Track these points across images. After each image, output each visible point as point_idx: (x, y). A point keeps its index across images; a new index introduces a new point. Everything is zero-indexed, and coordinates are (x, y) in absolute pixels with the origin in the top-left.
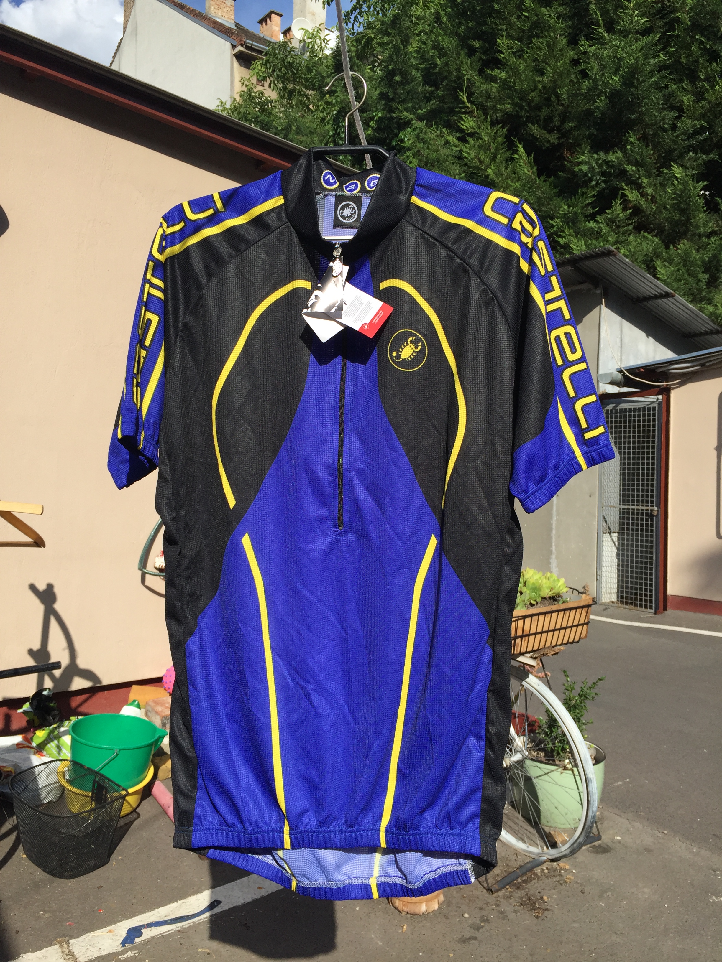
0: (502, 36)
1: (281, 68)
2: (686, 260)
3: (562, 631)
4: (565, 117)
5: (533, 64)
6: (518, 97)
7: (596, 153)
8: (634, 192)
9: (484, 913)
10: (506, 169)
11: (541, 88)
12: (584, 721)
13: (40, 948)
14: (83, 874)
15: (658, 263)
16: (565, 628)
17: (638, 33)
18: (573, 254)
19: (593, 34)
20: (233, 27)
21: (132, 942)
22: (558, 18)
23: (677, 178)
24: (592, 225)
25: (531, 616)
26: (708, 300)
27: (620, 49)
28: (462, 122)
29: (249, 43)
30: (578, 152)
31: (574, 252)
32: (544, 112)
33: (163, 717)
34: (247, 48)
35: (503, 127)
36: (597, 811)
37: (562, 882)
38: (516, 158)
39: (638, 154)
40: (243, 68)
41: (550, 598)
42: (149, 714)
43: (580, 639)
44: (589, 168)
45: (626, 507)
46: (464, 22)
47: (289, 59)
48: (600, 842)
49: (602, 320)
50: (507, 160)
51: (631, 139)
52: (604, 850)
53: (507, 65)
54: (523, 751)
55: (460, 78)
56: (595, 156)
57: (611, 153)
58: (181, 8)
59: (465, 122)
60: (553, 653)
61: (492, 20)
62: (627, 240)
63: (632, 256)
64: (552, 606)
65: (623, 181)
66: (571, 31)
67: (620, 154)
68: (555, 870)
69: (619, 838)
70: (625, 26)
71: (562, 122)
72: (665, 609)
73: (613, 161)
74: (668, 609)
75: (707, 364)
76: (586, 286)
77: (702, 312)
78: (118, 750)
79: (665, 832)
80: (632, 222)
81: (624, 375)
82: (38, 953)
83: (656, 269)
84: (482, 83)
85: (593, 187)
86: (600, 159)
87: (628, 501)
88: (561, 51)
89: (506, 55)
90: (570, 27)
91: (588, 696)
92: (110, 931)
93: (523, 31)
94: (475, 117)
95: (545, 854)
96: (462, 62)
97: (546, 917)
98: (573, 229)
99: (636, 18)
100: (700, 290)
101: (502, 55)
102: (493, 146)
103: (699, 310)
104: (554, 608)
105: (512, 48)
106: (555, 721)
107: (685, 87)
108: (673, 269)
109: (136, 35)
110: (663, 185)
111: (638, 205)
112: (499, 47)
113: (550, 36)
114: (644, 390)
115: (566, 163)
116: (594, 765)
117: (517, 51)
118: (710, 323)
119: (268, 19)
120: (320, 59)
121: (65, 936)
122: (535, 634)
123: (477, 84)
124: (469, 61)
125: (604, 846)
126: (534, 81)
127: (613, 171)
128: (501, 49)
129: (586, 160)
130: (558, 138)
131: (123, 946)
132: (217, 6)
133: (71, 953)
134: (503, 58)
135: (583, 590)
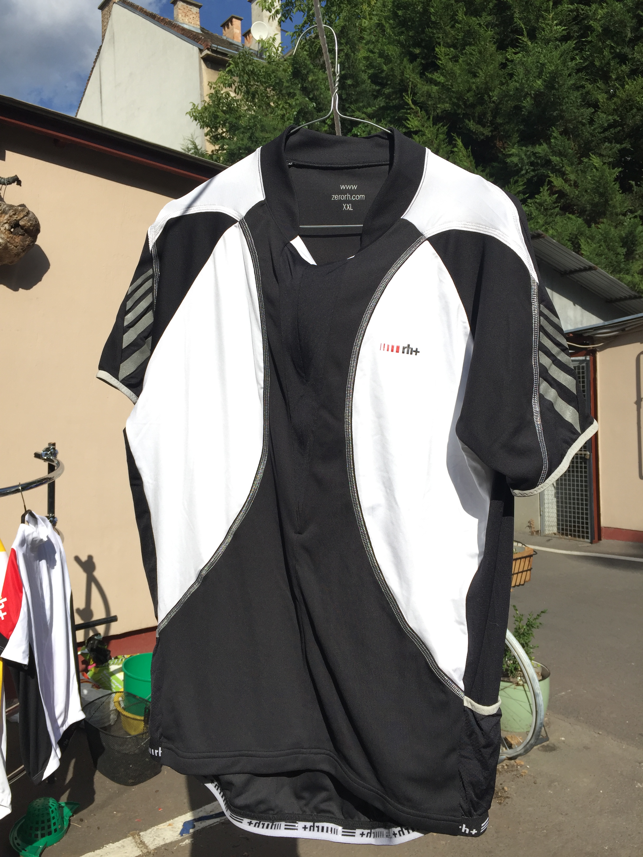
0: (439, 44)
2: (606, 238)
4: (496, 112)
5: (467, 68)
6: (456, 97)
7: (525, 146)
8: (558, 179)
11: (475, 89)
12: (531, 646)
13: (118, 840)
15: (582, 241)
17: (557, 39)
19: (519, 43)
20: (199, 31)
21: (188, 832)
22: (487, 26)
23: (595, 167)
26: (627, 270)
27: (542, 56)
28: (408, 122)
29: (214, 47)
30: (509, 144)
32: (479, 109)
34: (213, 51)
35: (443, 126)
36: (545, 717)
37: (518, 775)
38: (456, 151)
39: (561, 146)
40: (210, 70)
43: (525, 582)
44: (519, 159)
46: (405, 32)
48: (548, 742)
51: (555, 134)
52: (551, 749)
53: (445, 70)
55: (404, 82)
56: (524, 148)
57: (537, 145)
58: (153, 18)
59: (409, 121)
61: (430, 30)
62: (554, 221)
63: (559, 235)
65: (549, 169)
66: (499, 37)
67: (545, 146)
68: (513, 766)
69: (563, 739)
70: (546, 35)
71: (495, 117)
72: (600, 539)
73: (540, 153)
74: (602, 539)
75: (627, 329)
77: (621, 281)
79: (601, 733)
80: (559, 205)
82: (117, 844)
83: (580, 245)
84: (423, 85)
85: (523, 175)
86: (528, 151)
88: (491, 55)
89: (444, 62)
90: (498, 34)
91: (533, 625)
92: (170, 825)
93: (458, 39)
94: (419, 116)
95: (505, 753)
96: (405, 67)
97: (507, 803)
99: (555, 27)
100: (619, 263)
101: (440, 62)
102: (436, 142)
103: (619, 279)
105: (448, 55)
107: (599, 86)
108: (595, 245)
109: (114, 43)
110: (584, 172)
111: (563, 190)
112: (438, 55)
113: (481, 43)
115: (498, 153)
116: (540, 681)
117: (452, 58)
118: (630, 291)
119: (230, 24)
120: (278, 63)
121: (135, 829)
123: (419, 86)
124: (411, 66)
125: (551, 745)
126: (468, 82)
127: (539, 161)
128: (439, 56)
129: (517, 152)
130: (490, 131)
131: (182, 835)
132: (184, 14)
133: (142, 843)
134: (441, 64)
135: (529, 524)
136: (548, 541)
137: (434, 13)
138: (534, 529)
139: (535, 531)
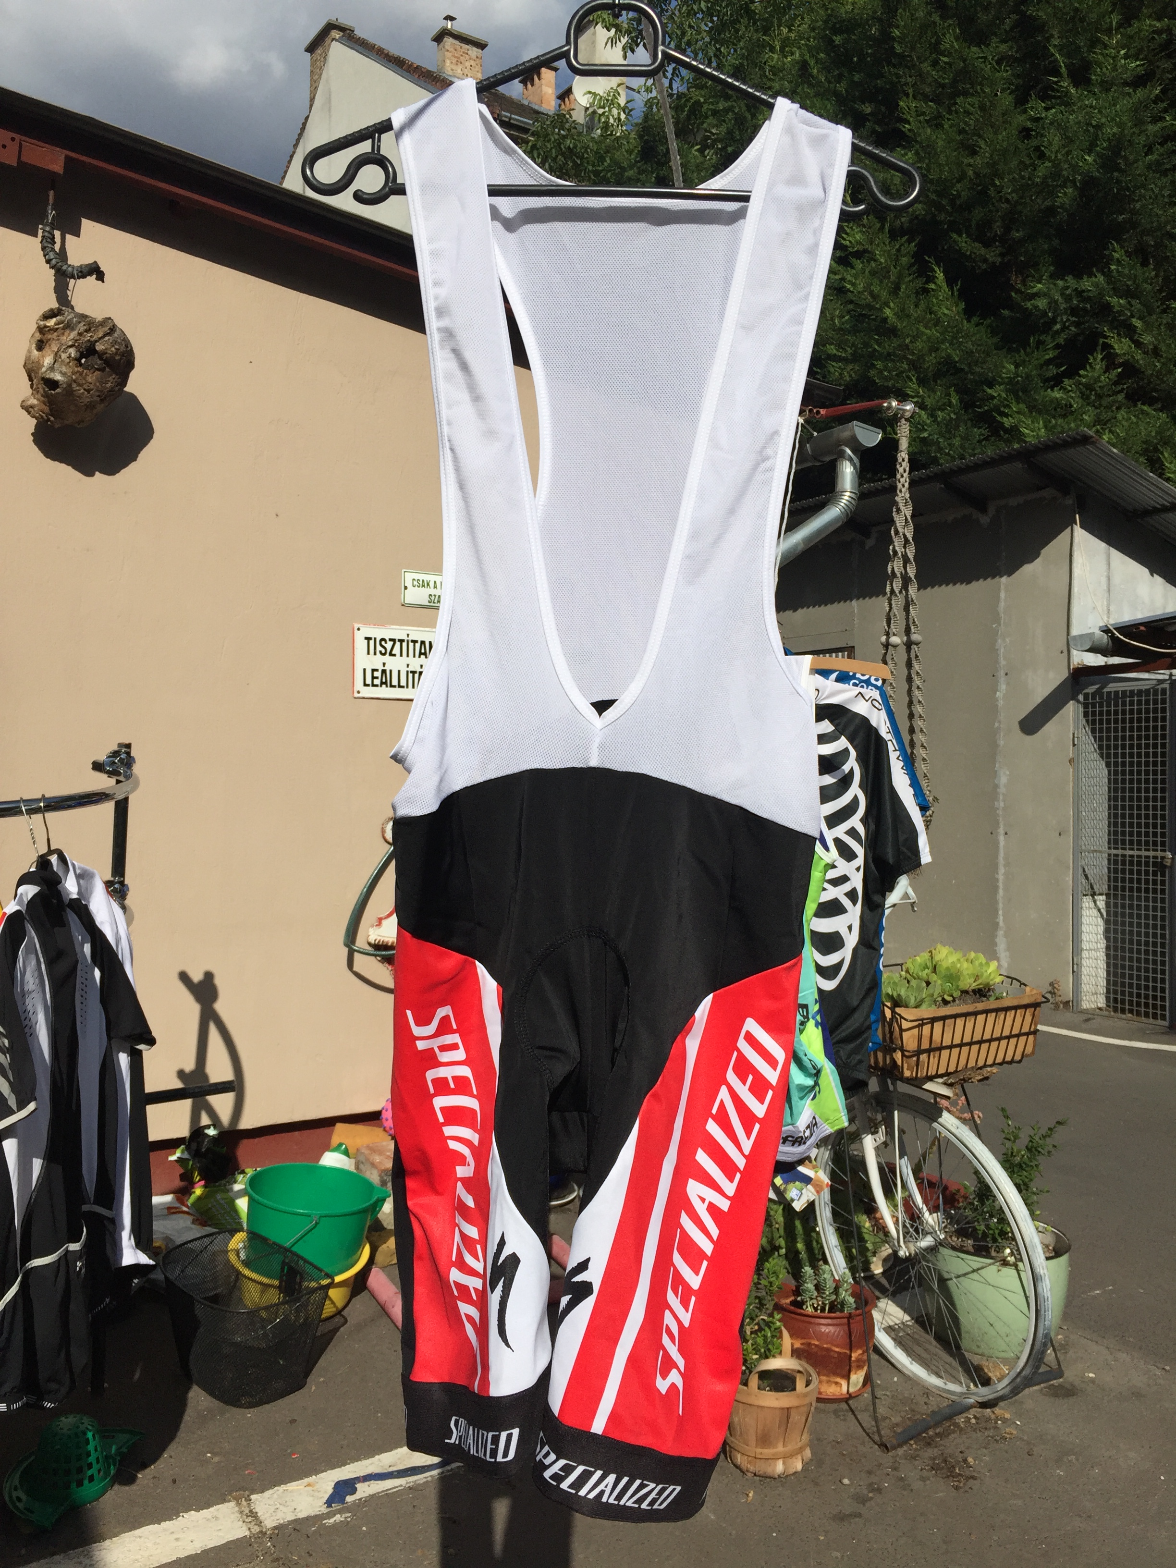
0: (907, 95)
1: (557, 156)
3: (994, 1044)
4: (1011, 219)
5: (958, 138)
6: (935, 191)
7: (1063, 279)
8: (1123, 340)
9: (873, 1479)
10: (916, 306)
11: (972, 176)
12: (1035, 1189)
13: (208, 1506)
14: (268, 1403)
15: (1166, 454)
16: (999, 1039)
17: (1126, 84)
18: (1025, 442)
19: (1053, 90)
21: (342, 1501)
22: (999, 62)
24: (1057, 394)
25: (944, 1018)
27: (1097, 111)
29: (506, 117)
30: (1033, 277)
31: (1027, 439)
32: (978, 214)
33: (383, 1171)
35: (909, 241)
36: (1056, 1329)
37: (998, 1438)
38: (932, 290)
39: (1130, 278)
41: (974, 991)
42: (361, 1166)
43: (1023, 1056)
44: (1049, 303)
45: (1120, 852)
46: (846, 74)
47: (568, 142)
48: (1061, 1380)
49: (1075, 548)
50: (917, 293)
51: (1117, 255)
52: (1068, 1392)
53: (916, 141)
54: (936, 1232)
56: (1060, 283)
57: (1085, 277)
58: (399, 65)
59: (847, 234)
60: (980, 1077)
61: (892, 70)
62: (1114, 418)
63: (1121, 443)
64: (977, 1004)
65: (1106, 322)
66: (1021, 81)
67: (1101, 278)
68: (988, 1420)
69: (1091, 1375)
70: (1105, 74)
71: (1008, 229)
73: (1090, 291)
76: (1048, 493)
78: (318, 1217)
79: (1168, 1368)
80: (1123, 389)
81: (1113, 637)
82: (205, 1513)
83: (1163, 464)
85: (1057, 332)
86: (1067, 288)
87: (1123, 842)
88: (1004, 114)
89: (914, 125)
90: (1018, 76)
91: (1040, 1149)
92: (309, 1485)
93: (943, 86)
94: (864, 226)
95: (972, 1394)
97: (971, 1488)
98: (1024, 402)
99: (1123, 61)
101: (907, 126)
102: (894, 272)
104: (980, 1006)
105: (924, 114)
106: (988, 1188)
109: (330, 110)
111: (1131, 360)
112: (903, 114)
113: (984, 92)
114: (1148, 662)
115: (1013, 294)
116: (1048, 1259)
117: (930, 120)
119: (536, 77)
120: (618, 138)
121: (244, 1489)
122: (951, 1047)
125: (1068, 1387)
126: (959, 162)
127: (1088, 306)
128: (905, 117)
129: (1045, 290)
130: (1000, 255)
131: (329, 1506)
132: (454, 61)
133: (253, 1514)
134: (909, 130)
135: (1050, 989)
136: (1087, 1020)
137: (899, 37)
138: (1060, 999)
139: (1061, 1002)
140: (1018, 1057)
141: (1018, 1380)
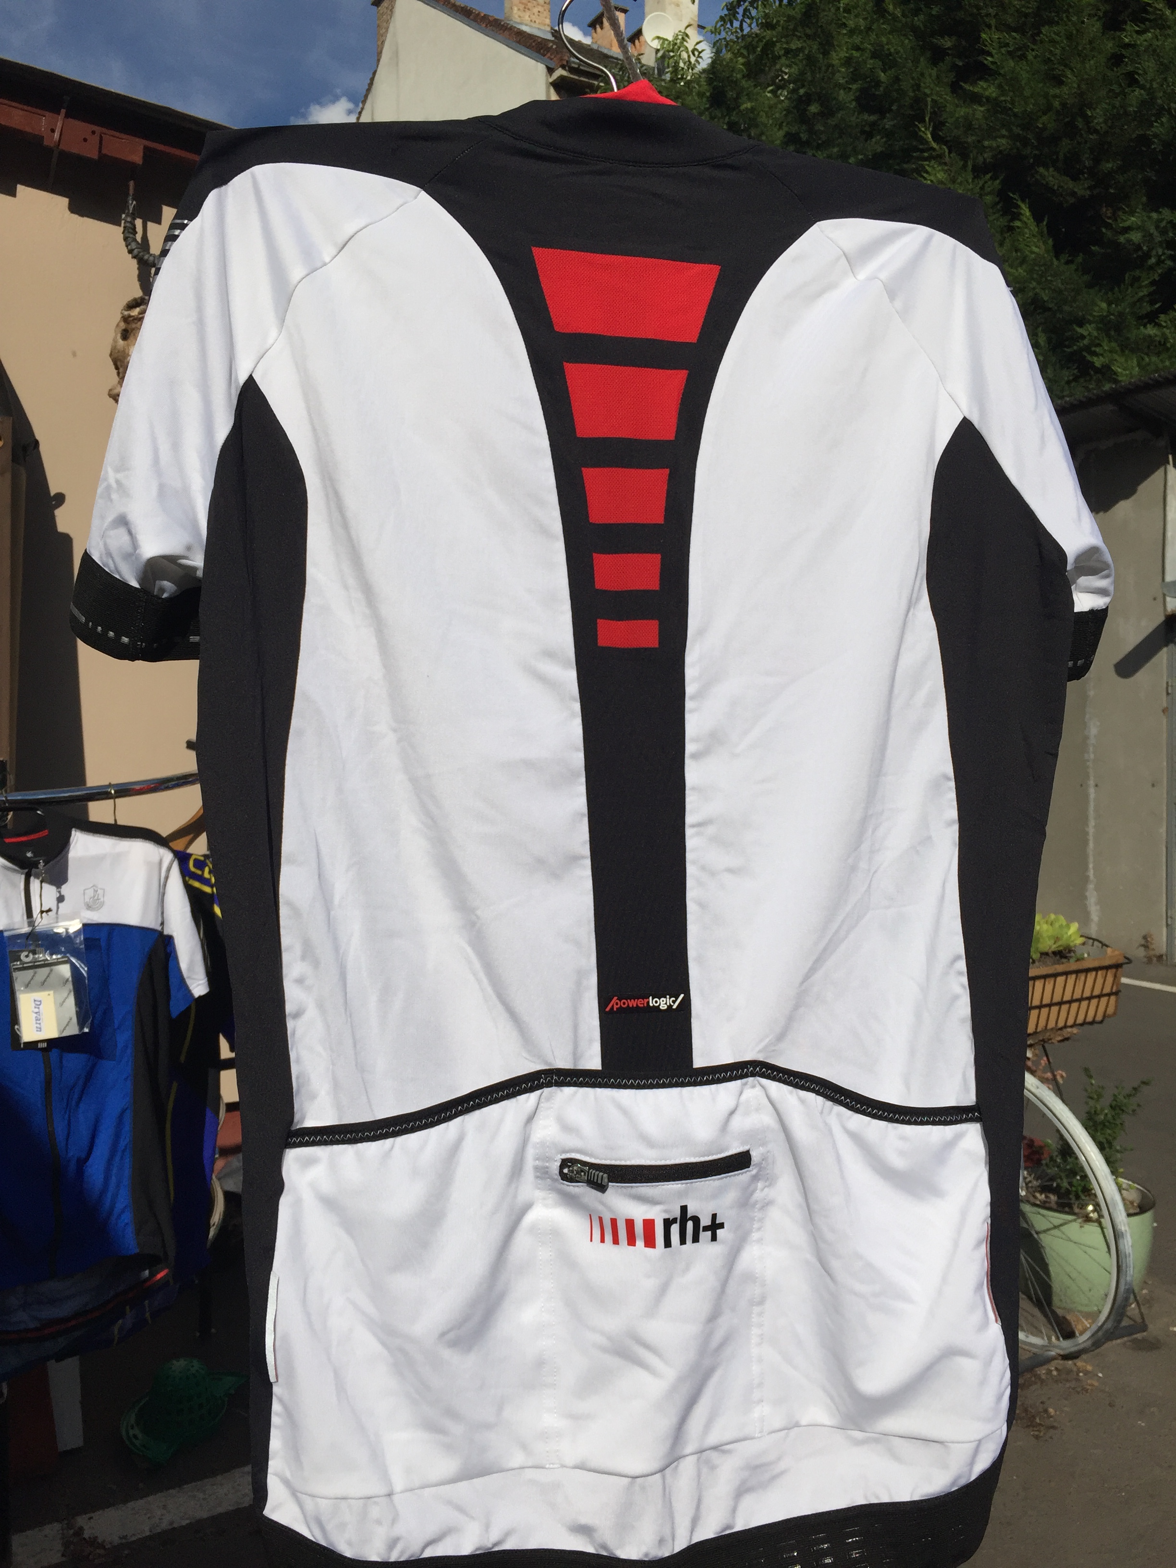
0: (989, 27)
3: (1075, 1006)
4: (1101, 152)
5: (1043, 68)
6: (1019, 125)
7: (1157, 211)
10: (1001, 245)
11: (1059, 108)
16: (1079, 1000)
18: (1118, 382)
19: (1147, 12)
24: (1151, 331)
28: (925, 175)
29: (574, 63)
30: (1125, 209)
31: (1120, 378)
32: (1065, 145)
34: (572, 70)
35: (993, 178)
36: (1139, 1279)
37: (1079, 1390)
38: (1018, 227)
41: (1054, 953)
43: (1104, 1016)
44: (1144, 236)
46: (923, 8)
48: (1145, 1334)
49: (1169, 491)
50: (1002, 232)
52: (1152, 1345)
53: (1000, 74)
55: (918, 102)
56: (1154, 215)
58: (466, 14)
59: (927, 172)
60: (1060, 1038)
64: (1057, 966)
66: (1108, 7)
68: (1069, 1372)
71: (1096, 161)
76: (1139, 435)
84: (957, 106)
85: (1151, 268)
86: (1162, 220)
88: (1090, 42)
89: (997, 57)
91: (1124, 1108)
93: (1026, 15)
94: (945, 164)
95: (1054, 1347)
96: (922, 74)
97: (1051, 1438)
98: (1116, 340)
101: (990, 58)
104: (1060, 968)
105: (1007, 45)
106: (1069, 1146)
109: (397, 64)
112: (986, 46)
113: (1071, 20)
115: (1103, 228)
117: (1015, 50)
119: (605, 20)
120: (688, 83)
123: (950, 108)
124: (934, 72)
125: (1152, 1340)
126: (1046, 96)
128: (987, 49)
129: (1139, 223)
130: (1089, 188)
132: (522, 7)
134: (992, 63)
135: (1143, 942)
138: (1153, 953)
139: (1155, 956)
140: (1099, 1018)
141: (1100, 1333)
